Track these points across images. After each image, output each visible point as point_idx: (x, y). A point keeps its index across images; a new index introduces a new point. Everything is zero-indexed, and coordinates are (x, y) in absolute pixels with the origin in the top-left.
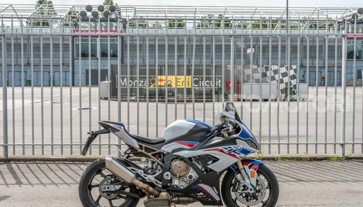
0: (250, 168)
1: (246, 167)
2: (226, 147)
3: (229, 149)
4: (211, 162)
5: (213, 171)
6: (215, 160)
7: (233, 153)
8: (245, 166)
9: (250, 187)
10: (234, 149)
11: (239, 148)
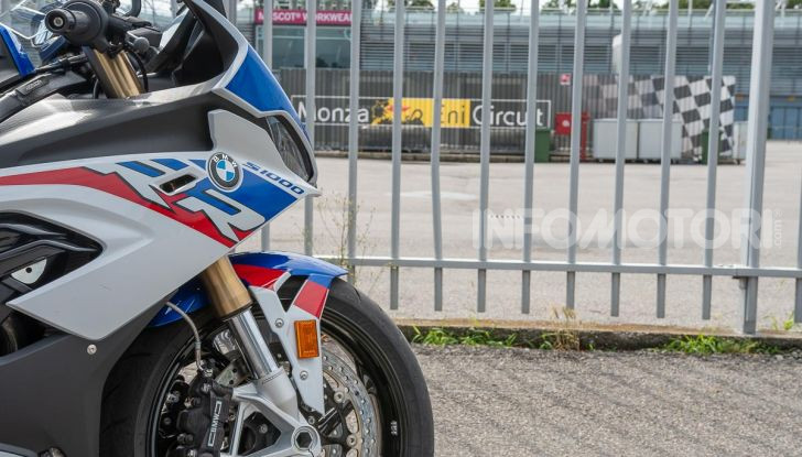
0: (286, 305)
1: (268, 296)
2: (145, 158)
3: (171, 174)
4: (39, 268)
5: (58, 333)
6: (73, 251)
7: (193, 204)
8: (258, 291)
9: (299, 423)
10: (202, 174)
11: (230, 168)
